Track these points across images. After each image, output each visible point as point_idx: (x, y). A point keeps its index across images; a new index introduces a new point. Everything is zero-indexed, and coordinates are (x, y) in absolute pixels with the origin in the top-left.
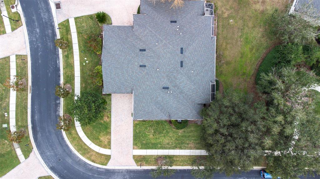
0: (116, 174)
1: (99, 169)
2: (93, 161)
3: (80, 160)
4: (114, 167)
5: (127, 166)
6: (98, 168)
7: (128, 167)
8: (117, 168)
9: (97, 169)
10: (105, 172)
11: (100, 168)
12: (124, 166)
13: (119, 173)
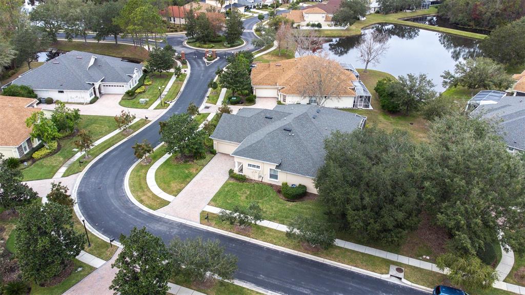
0: (160, 223)
1: (140, 211)
2: (141, 201)
3: (125, 196)
4: (164, 215)
5: (184, 219)
6: (140, 209)
7: (186, 221)
8: (167, 217)
9: (137, 210)
10: (147, 216)
11: (143, 210)
12: (180, 218)
13: (166, 223)
